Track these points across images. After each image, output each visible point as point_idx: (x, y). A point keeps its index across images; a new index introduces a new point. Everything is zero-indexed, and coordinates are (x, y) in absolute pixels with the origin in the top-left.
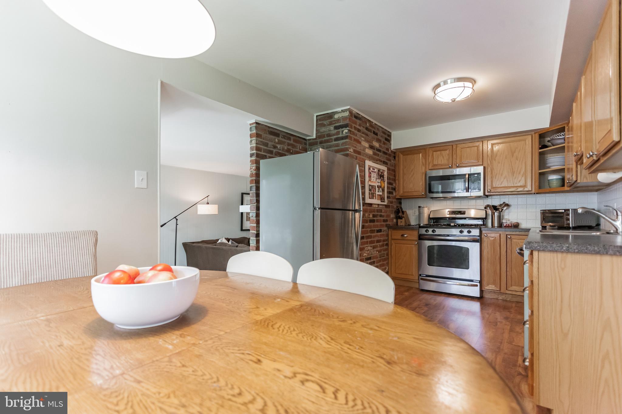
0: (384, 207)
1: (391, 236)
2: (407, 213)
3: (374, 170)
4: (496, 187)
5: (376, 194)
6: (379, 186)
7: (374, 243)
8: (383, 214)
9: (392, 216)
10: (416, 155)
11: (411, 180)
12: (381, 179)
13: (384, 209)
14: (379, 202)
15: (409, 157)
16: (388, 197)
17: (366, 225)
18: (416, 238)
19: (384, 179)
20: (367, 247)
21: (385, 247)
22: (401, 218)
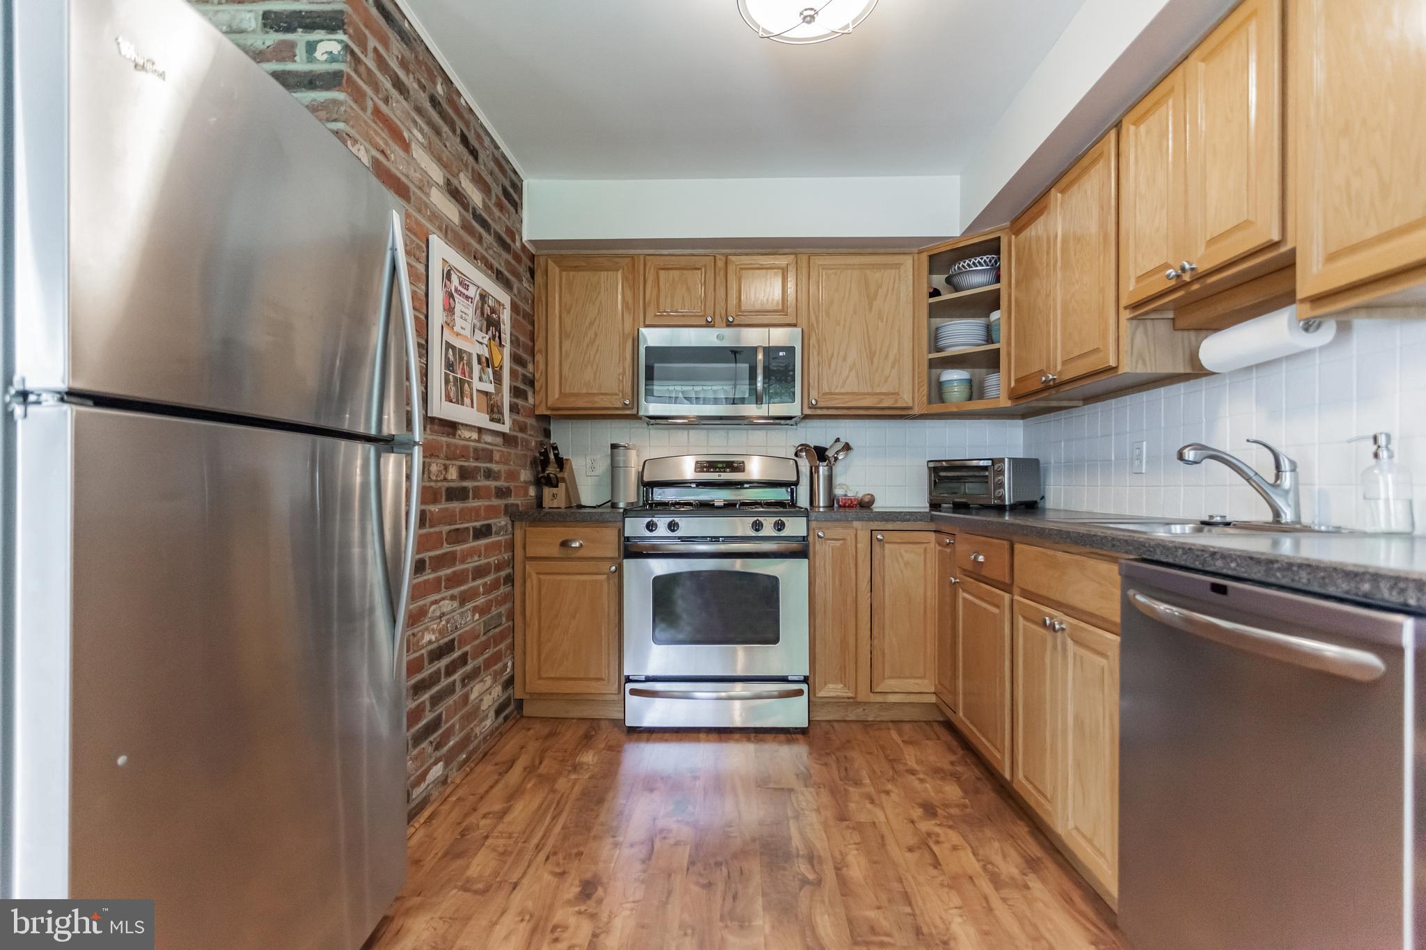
0: (499, 440)
1: (525, 548)
2: (571, 464)
3: (467, 287)
4: (831, 394)
5: (471, 389)
6: (484, 360)
7: (464, 582)
8: (495, 467)
9: (525, 475)
10: (605, 273)
11: (587, 356)
12: (490, 332)
13: (499, 449)
14: (483, 420)
15: (581, 277)
16: (514, 409)
17: (430, 511)
18: (612, 550)
19: (500, 337)
20: (436, 602)
21: (503, 590)
22: (552, 482)
